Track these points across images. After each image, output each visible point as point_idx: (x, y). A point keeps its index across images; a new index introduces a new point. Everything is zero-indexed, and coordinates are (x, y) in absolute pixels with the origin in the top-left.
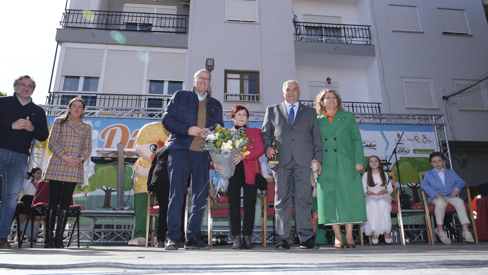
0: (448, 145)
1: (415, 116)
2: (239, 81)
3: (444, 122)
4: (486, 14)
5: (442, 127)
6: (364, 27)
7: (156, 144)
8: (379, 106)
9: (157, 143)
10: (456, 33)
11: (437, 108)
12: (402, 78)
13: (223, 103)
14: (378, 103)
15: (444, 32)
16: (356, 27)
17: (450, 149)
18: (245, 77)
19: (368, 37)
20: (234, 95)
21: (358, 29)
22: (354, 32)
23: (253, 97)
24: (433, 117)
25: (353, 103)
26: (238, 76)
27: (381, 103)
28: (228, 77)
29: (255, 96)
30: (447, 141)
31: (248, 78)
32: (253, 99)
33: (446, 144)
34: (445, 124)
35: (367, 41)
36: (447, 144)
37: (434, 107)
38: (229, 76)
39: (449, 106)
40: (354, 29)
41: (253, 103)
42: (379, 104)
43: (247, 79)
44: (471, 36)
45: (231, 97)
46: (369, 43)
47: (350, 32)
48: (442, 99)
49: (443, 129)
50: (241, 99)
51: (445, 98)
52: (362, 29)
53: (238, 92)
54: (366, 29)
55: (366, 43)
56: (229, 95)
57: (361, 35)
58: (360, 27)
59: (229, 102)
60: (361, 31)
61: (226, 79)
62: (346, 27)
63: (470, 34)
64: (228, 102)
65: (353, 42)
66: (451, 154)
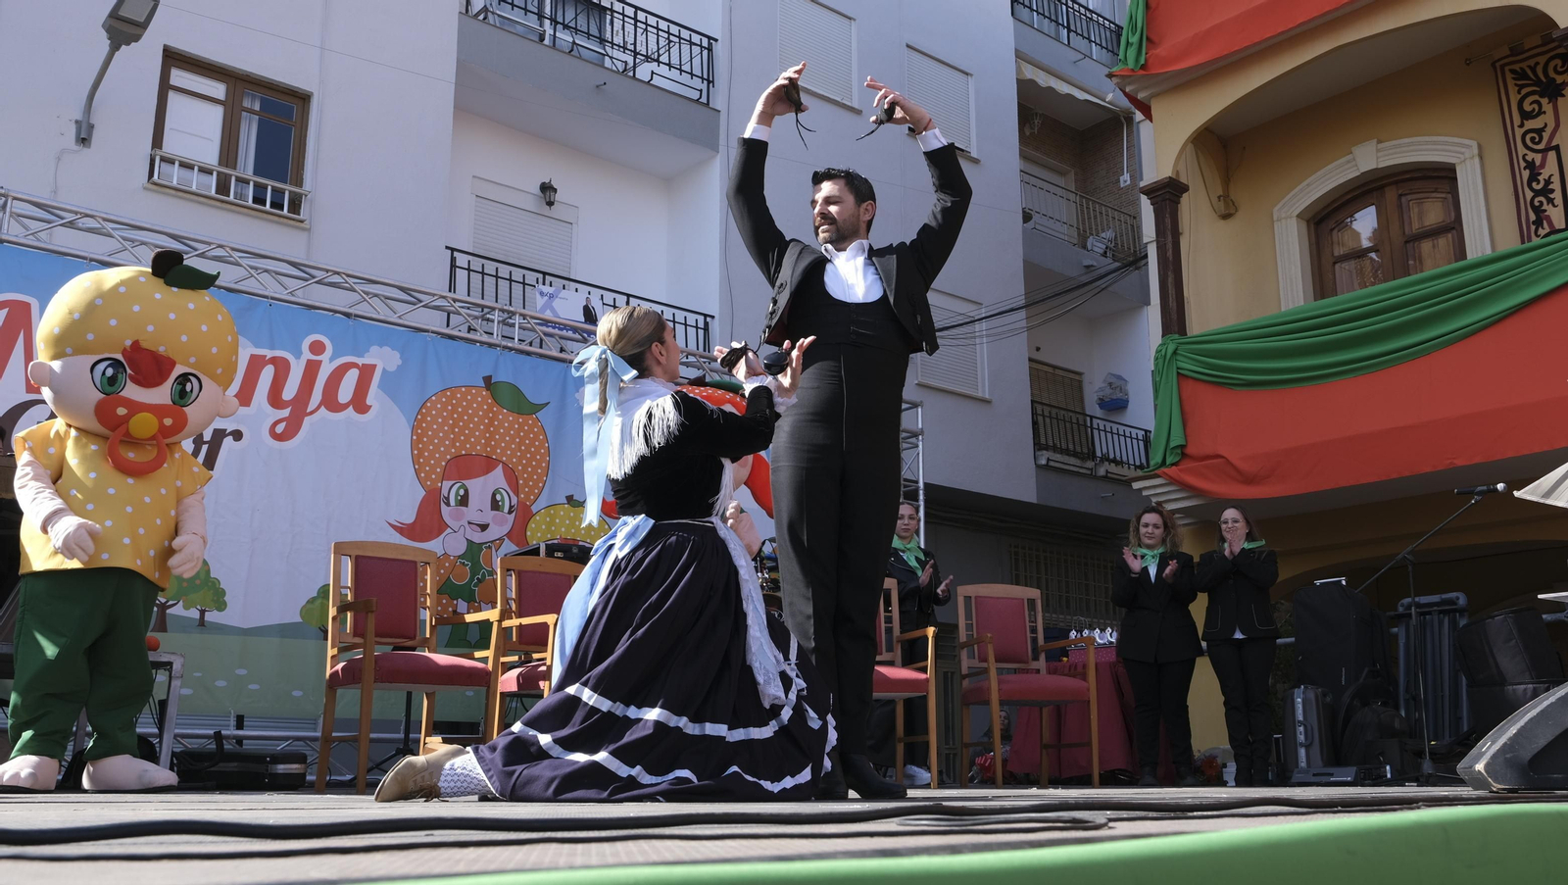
0: (921, 497)
2: (217, 112)
3: (920, 426)
4: (1019, 104)
5: (913, 440)
6: (696, 38)
7: (120, 357)
8: (706, 324)
9: (125, 353)
13: (145, 188)
14: (706, 316)
16: (674, 29)
17: (926, 507)
18: (247, 103)
19: (705, 76)
20: (196, 168)
21: (679, 37)
22: (662, 42)
23: (260, 189)
25: (628, 296)
26: (218, 90)
27: (713, 317)
28: (171, 83)
29: (269, 187)
30: (921, 484)
31: (257, 107)
32: (277, 205)
33: (917, 491)
34: (922, 432)
35: (701, 91)
36: (921, 492)
38: (179, 77)
40: (655, 31)
41: (276, 218)
42: (708, 319)
43: (251, 111)
44: (974, 159)
45: (185, 172)
46: (704, 100)
47: (652, 38)
49: (917, 446)
50: (223, 187)
52: (691, 43)
53: (210, 155)
54: (701, 46)
55: (695, 95)
56: (177, 163)
57: (675, 61)
58: (685, 34)
59: (173, 192)
60: (685, 48)
61: (165, 87)
62: (641, 16)
64: (168, 190)
65: (657, 81)
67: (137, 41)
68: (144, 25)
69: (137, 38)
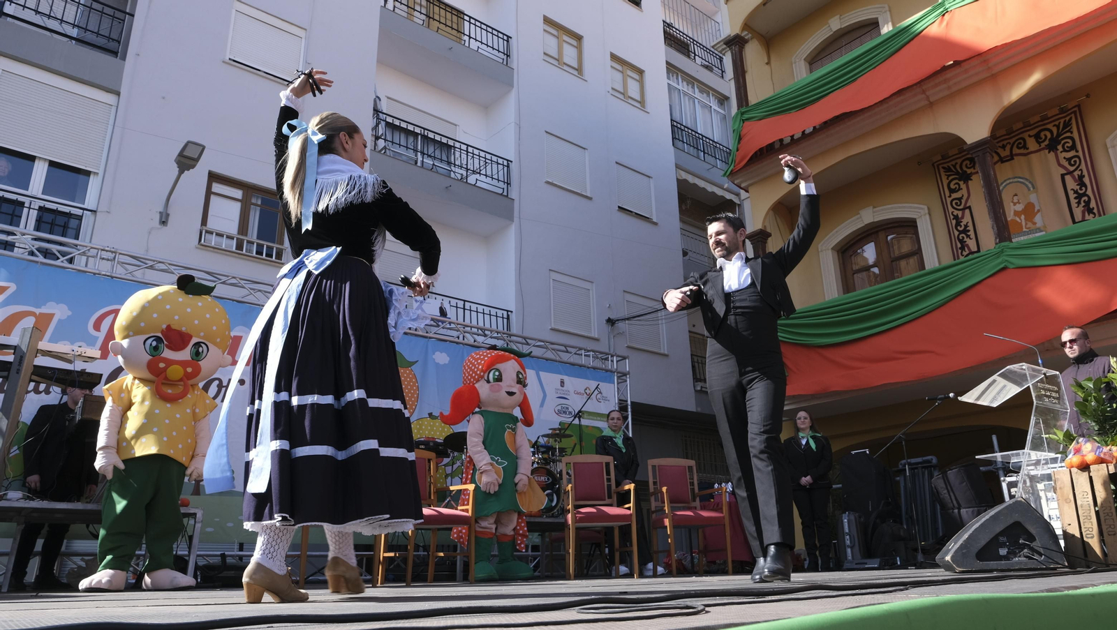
0: (629, 410)
1: (581, 349)
2: (238, 205)
3: (628, 370)
4: (678, 192)
5: (624, 378)
6: (500, 161)
7: (160, 335)
8: (508, 315)
9: (162, 332)
10: (636, 213)
11: (596, 336)
12: (551, 272)
13: (197, 248)
14: (508, 311)
15: (620, 206)
16: (488, 156)
17: (632, 415)
18: (254, 201)
19: (506, 181)
20: (225, 236)
21: (491, 160)
22: (482, 163)
23: (260, 247)
24: (615, 358)
25: (465, 301)
26: (238, 194)
27: (512, 312)
28: (213, 190)
29: (265, 246)
30: (629, 402)
31: (259, 203)
32: (269, 255)
33: (627, 406)
34: (629, 373)
35: (503, 189)
36: (629, 407)
37: (592, 335)
38: (217, 187)
39: (614, 336)
40: (478, 157)
41: (269, 263)
42: (509, 313)
43: (256, 205)
44: (656, 224)
45: (219, 239)
46: (505, 194)
47: (476, 161)
48: (605, 322)
49: (626, 381)
50: (240, 247)
51: (611, 322)
52: (498, 164)
53: (233, 229)
54: (503, 165)
55: (500, 191)
56: (214, 234)
57: (489, 173)
58: (494, 159)
59: (212, 249)
60: (495, 166)
61: (209, 193)
62: (470, 150)
63: (655, 220)
64: (209, 248)
65: (479, 184)
66: (632, 424)
67: (193, 168)
68: (197, 160)
69: (193, 167)
